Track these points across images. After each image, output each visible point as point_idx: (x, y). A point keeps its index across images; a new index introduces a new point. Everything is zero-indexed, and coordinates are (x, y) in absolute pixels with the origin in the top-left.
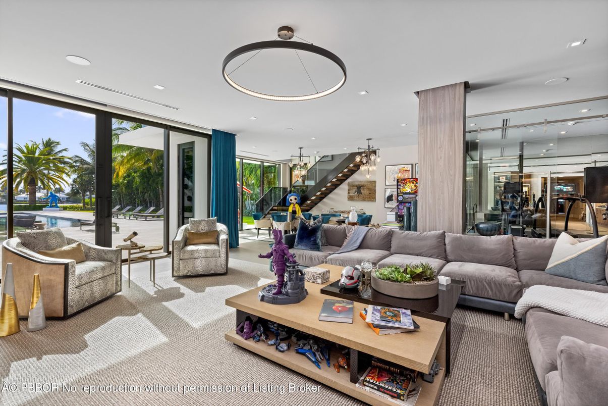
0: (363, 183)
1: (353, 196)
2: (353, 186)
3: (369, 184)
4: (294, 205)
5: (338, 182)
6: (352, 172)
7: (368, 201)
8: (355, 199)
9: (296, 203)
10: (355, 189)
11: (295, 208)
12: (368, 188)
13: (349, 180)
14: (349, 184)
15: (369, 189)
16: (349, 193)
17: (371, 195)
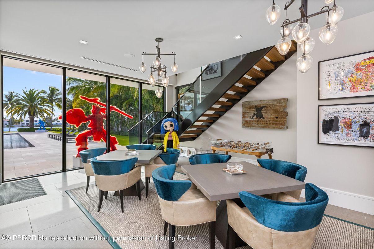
0: (265, 102)
1: (250, 121)
2: (250, 108)
3: (275, 103)
4: (170, 133)
5: (230, 104)
6: (249, 88)
7: (274, 128)
8: (254, 125)
9: (174, 130)
10: (253, 111)
11: (171, 137)
12: (273, 110)
13: (245, 100)
14: (244, 105)
15: (275, 111)
16: (244, 117)
17: (278, 119)
